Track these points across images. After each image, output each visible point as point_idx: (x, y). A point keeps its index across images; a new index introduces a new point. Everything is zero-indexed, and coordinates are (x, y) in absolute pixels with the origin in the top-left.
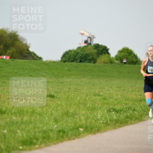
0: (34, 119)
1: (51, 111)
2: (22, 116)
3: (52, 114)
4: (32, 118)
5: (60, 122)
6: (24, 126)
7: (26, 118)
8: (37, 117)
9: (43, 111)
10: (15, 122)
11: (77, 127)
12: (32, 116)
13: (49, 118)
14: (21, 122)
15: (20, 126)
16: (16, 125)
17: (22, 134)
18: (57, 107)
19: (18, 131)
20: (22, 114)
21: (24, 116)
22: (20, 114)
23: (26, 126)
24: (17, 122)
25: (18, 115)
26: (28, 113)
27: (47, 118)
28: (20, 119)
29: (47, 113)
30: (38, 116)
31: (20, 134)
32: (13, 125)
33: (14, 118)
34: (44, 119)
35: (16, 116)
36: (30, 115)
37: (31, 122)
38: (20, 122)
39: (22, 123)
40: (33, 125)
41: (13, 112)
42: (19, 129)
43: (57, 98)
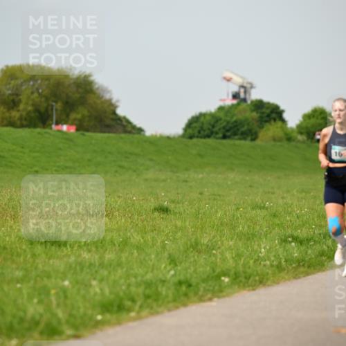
0: (127, 258)
1: (163, 242)
2: (101, 251)
3: (164, 247)
4: (122, 255)
5: (181, 263)
6: (106, 273)
7: (109, 256)
8: (132, 254)
9: (145, 241)
10: (87, 264)
11: (216, 274)
12: (122, 251)
13: (157, 255)
14: (100, 265)
15: (96, 272)
16: (88, 271)
17: (101, 290)
18: (176, 233)
19: (94, 283)
20: (102, 248)
21: (106, 250)
22: (97, 247)
23: (110, 273)
24: (91, 264)
25: (94, 249)
26: (114, 245)
27: (153, 256)
28: (97, 257)
29: (153, 245)
30: (135, 251)
31: (98, 290)
32: (82, 270)
33: (86, 255)
34: (147, 258)
35: (89, 251)
36: (117, 248)
37: (120, 265)
38: (97, 264)
39: (102, 265)
40: (125, 269)
41: (83, 244)
42: (95, 279)
43: (175, 214)
